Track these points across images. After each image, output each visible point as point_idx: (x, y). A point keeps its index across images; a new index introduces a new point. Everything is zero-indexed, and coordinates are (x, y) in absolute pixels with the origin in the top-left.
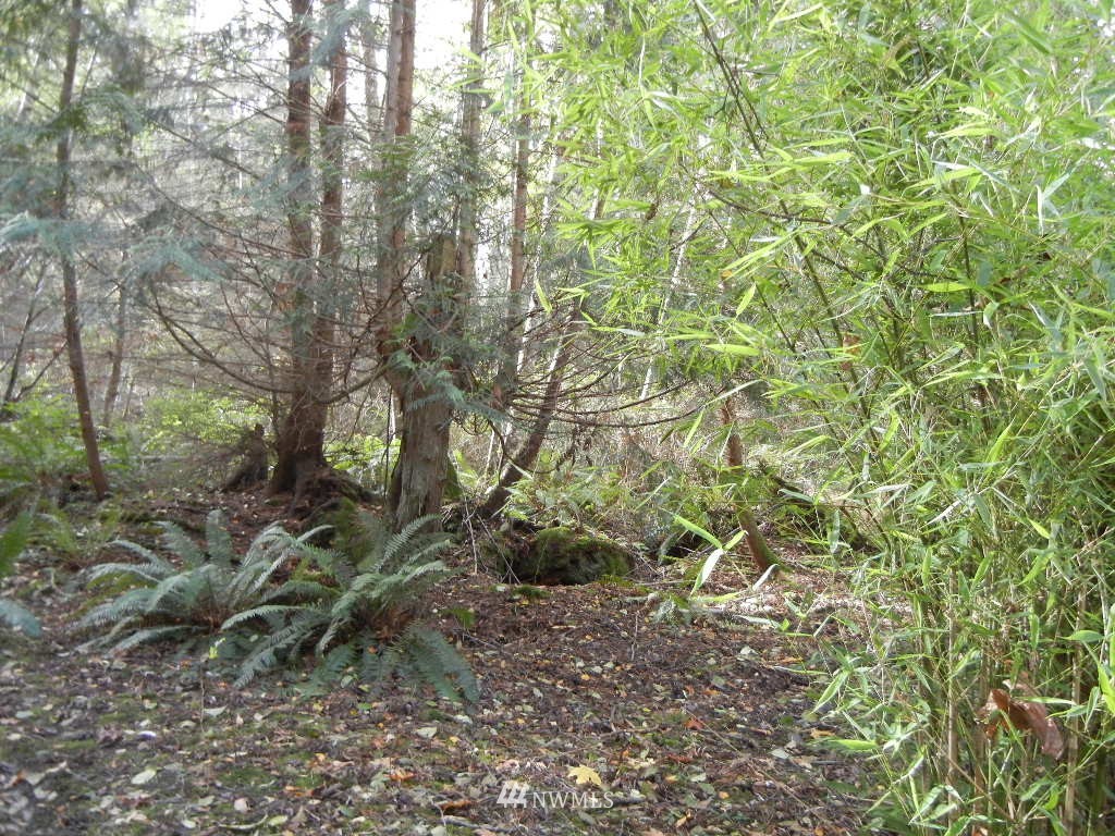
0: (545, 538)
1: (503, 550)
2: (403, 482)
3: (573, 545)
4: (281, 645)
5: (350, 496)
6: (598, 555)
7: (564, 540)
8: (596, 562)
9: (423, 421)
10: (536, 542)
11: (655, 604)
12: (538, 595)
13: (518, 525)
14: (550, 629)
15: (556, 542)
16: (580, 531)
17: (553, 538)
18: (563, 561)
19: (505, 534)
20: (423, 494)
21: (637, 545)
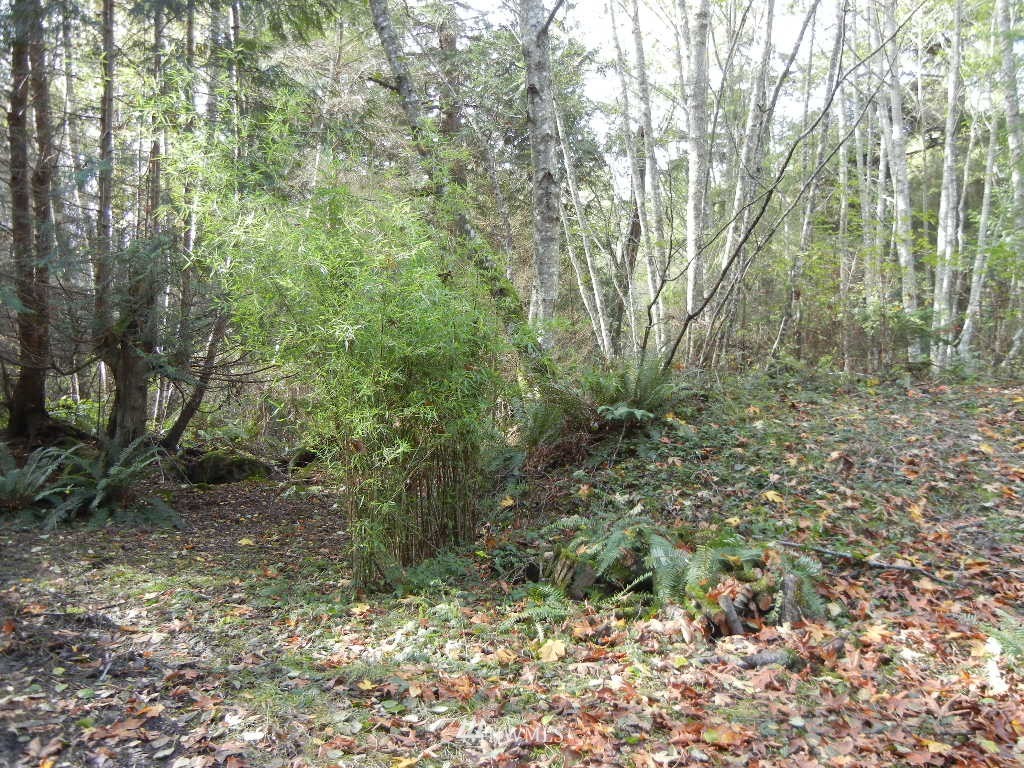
0: (209, 458)
1: (181, 468)
2: (118, 421)
3: (228, 461)
4: (68, 508)
5: (73, 436)
6: (246, 467)
7: (223, 459)
8: (244, 471)
9: (131, 383)
10: (203, 461)
11: (283, 490)
12: (209, 489)
13: (190, 452)
14: (218, 505)
15: (218, 460)
16: (233, 452)
17: (215, 458)
18: (223, 472)
19: (181, 457)
20: (132, 428)
21: (273, 462)
